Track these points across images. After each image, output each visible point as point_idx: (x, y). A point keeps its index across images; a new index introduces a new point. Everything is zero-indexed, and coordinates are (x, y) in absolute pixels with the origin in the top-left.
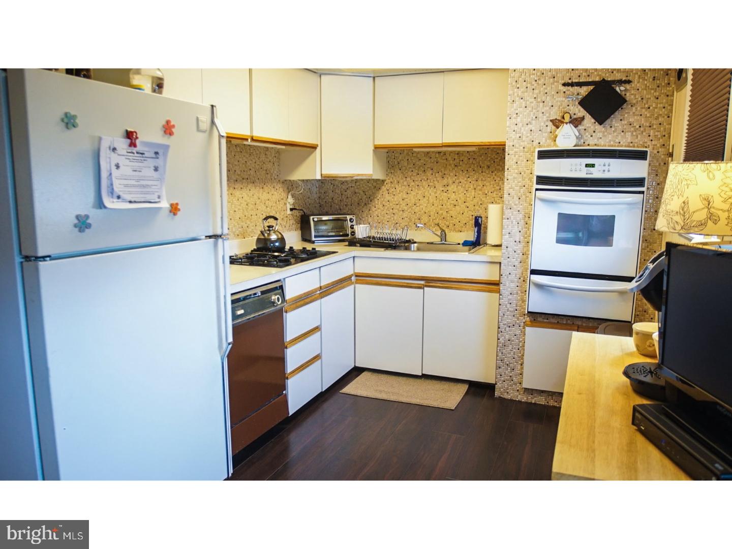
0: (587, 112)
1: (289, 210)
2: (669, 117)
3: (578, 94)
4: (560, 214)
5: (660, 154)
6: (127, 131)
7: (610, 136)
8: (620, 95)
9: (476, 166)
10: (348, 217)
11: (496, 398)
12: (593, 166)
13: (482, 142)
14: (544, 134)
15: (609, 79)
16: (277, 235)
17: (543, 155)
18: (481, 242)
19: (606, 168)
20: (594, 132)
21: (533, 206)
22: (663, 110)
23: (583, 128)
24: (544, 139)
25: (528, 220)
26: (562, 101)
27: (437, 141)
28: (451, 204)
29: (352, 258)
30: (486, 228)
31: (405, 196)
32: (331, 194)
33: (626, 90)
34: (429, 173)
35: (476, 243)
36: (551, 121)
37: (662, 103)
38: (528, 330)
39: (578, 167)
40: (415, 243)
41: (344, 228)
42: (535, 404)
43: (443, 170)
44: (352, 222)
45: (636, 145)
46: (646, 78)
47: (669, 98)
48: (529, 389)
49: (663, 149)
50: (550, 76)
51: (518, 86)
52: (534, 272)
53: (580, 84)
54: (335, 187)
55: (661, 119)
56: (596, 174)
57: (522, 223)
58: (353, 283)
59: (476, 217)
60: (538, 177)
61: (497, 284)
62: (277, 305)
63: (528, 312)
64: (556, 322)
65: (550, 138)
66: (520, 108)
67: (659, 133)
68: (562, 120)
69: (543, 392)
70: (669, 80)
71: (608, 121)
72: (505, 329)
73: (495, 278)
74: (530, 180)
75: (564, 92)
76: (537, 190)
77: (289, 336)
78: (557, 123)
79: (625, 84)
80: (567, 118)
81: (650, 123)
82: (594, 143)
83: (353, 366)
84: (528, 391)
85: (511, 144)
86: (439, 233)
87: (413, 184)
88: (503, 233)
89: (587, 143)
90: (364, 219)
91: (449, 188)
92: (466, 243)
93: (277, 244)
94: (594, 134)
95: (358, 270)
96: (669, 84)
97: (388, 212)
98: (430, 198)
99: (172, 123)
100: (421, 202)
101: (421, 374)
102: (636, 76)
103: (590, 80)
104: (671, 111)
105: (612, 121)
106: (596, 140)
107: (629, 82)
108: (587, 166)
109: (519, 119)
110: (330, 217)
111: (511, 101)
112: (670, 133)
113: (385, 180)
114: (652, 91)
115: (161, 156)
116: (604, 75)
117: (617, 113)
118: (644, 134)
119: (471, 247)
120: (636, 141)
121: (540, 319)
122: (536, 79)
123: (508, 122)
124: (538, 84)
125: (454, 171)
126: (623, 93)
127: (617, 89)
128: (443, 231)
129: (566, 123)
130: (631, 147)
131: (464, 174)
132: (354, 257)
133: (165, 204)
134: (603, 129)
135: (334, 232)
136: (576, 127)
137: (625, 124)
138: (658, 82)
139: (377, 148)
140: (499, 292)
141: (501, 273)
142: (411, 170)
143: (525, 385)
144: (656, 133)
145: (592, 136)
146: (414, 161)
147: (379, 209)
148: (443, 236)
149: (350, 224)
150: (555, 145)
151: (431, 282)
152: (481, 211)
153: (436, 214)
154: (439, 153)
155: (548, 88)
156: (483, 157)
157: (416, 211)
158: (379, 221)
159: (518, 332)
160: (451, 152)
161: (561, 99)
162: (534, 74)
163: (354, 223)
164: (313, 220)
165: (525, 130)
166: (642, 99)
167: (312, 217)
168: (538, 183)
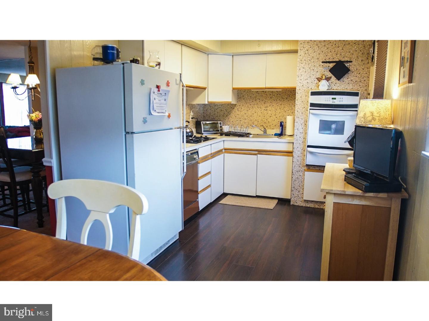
0: (333, 75)
1: (191, 118)
2: (368, 77)
3: (329, 67)
4: (320, 120)
5: (364, 94)
6: (157, 85)
7: (343, 86)
8: (347, 68)
9: (280, 98)
10: (219, 122)
11: (291, 205)
12: (335, 99)
13: (284, 87)
14: (313, 84)
15: (342, 60)
16: (189, 129)
17: (313, 94)
18: (283, 134)
19: (341, 100)
20: (336, 83)
21: (308, 116)
22: (366, 74)
23: (331, 82)
24: (313, 86)
25: (306, 123)
26: (322, 70)
27: (263, 86)
28: (268, 116)
29: (223, 142)
30: (285, 127)
31: (246, 112)
32: (209, 111)
33: (350, 65)
34: (258, 101)
35: (281, 134)
36: (317, 78)
37: (365, 71)
38: (306, 173)
39: (329, 99)
40: (251, 134)
41: (217, 127)
42: (309, 207)
43: (265, 100)
44: (221, 124)
45: (354, 90)
46: (359, 60)
47: (369, 69)
48: (306, 200)
49: (366, 92)
50: (316, 58)
51: (302, 62)
52: (309, 146)
53: (330, 62)
54: (212, 107)
55: (365, 79)
56: (337, 102)
57: (303, 124)
58: (223, 153)
59: (281, 122)
60: (311, 104)
61: (292, 153)
62: (197, 159)
63: (306, 165)
64: (319, 169)
65: (316, 86)
66: (303, 72)
67: (364, 85)
68: (322, 78)
69: (313, 201)
70: (368, 61)
71: (342, 79)
72: (296, 173)
73: (291, 150)
74: (307, 105)
75: (323, 66)
76: (310, 109)
77: (200, 174)
78: (319, 79)
79: (349, 62)
80: (324, 78)
81: (360, 80)
82: (336, 89)
83: (223, 193)
84: (306, 201)
85: (299, 88)
86: (263, 130)
87: (250, 106)
88: (295, 129)
89: (332, 89)
90: (226, 123)
91: (268, 108)
92: (276, 135)
93: (190, 134)
94: (336, 85)
95: (226, 147)
96: (368, 63)
97: (238, 120)
98: (258, 113)
99: (169, 82)
100: (254, 115)
101: (255, 196)
102: (354, 59)
103: (334, 61)
104: (369, 75)
105: (343, 79)
106: (336, 87)
107: (351, 62)
108: (333, 99)
109: (302, 77)
110: (211, 122)
111: (299, 69)
112: (369, 85)
113: (236, 104)
114: (361, 66)
115: (167, 95)
116: (340, 58)
117: (346, 75)
118: (358, 85)
119: (279, 136)
120: (354, 88)
121: (311, 168)
122: (310, 59)
123: (297, 79)
124: (311, 62)
125: (270, 100)
126: (349, 66)
127: (346, 65)
128: (265, 128)
129: (324, 80)
130: (352, 90)
131: (275, 102)
132: (224, 141)
133: (167, 114)
134: (340, 82)
135: (213, 129)
136: (328, 81)
137: (350, 81)
138: (364, 62)
139: (234, 89)
140: (292, 156)
141: (294, 147)
142: (249, 99)
143: (304, 199)
144: (363, 85)
145: (335, 85)
146: (251, 95)
147: (233, 118)
148: (265, 132)
149: (220, 125)
150: (318, 89)
151: (261, 152)
152: (283, 119)
153: (261, 121)
154: (263, 91)
155: (315, 64)
156: (284, 94)
157: (252, 119)
158: (233, 124)
159: (301, 174)
160: (269, 91)
161: (321, 69)
162: (309, 57)
163: (222, 125)
164: (203, 123)
165: (305, 83)
166: (357, 69)
167: (202, 122)
168: (311, 106)
